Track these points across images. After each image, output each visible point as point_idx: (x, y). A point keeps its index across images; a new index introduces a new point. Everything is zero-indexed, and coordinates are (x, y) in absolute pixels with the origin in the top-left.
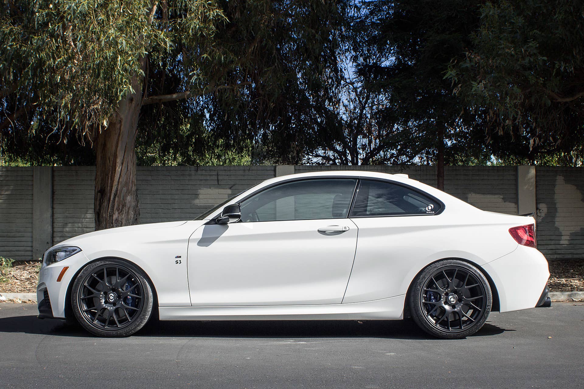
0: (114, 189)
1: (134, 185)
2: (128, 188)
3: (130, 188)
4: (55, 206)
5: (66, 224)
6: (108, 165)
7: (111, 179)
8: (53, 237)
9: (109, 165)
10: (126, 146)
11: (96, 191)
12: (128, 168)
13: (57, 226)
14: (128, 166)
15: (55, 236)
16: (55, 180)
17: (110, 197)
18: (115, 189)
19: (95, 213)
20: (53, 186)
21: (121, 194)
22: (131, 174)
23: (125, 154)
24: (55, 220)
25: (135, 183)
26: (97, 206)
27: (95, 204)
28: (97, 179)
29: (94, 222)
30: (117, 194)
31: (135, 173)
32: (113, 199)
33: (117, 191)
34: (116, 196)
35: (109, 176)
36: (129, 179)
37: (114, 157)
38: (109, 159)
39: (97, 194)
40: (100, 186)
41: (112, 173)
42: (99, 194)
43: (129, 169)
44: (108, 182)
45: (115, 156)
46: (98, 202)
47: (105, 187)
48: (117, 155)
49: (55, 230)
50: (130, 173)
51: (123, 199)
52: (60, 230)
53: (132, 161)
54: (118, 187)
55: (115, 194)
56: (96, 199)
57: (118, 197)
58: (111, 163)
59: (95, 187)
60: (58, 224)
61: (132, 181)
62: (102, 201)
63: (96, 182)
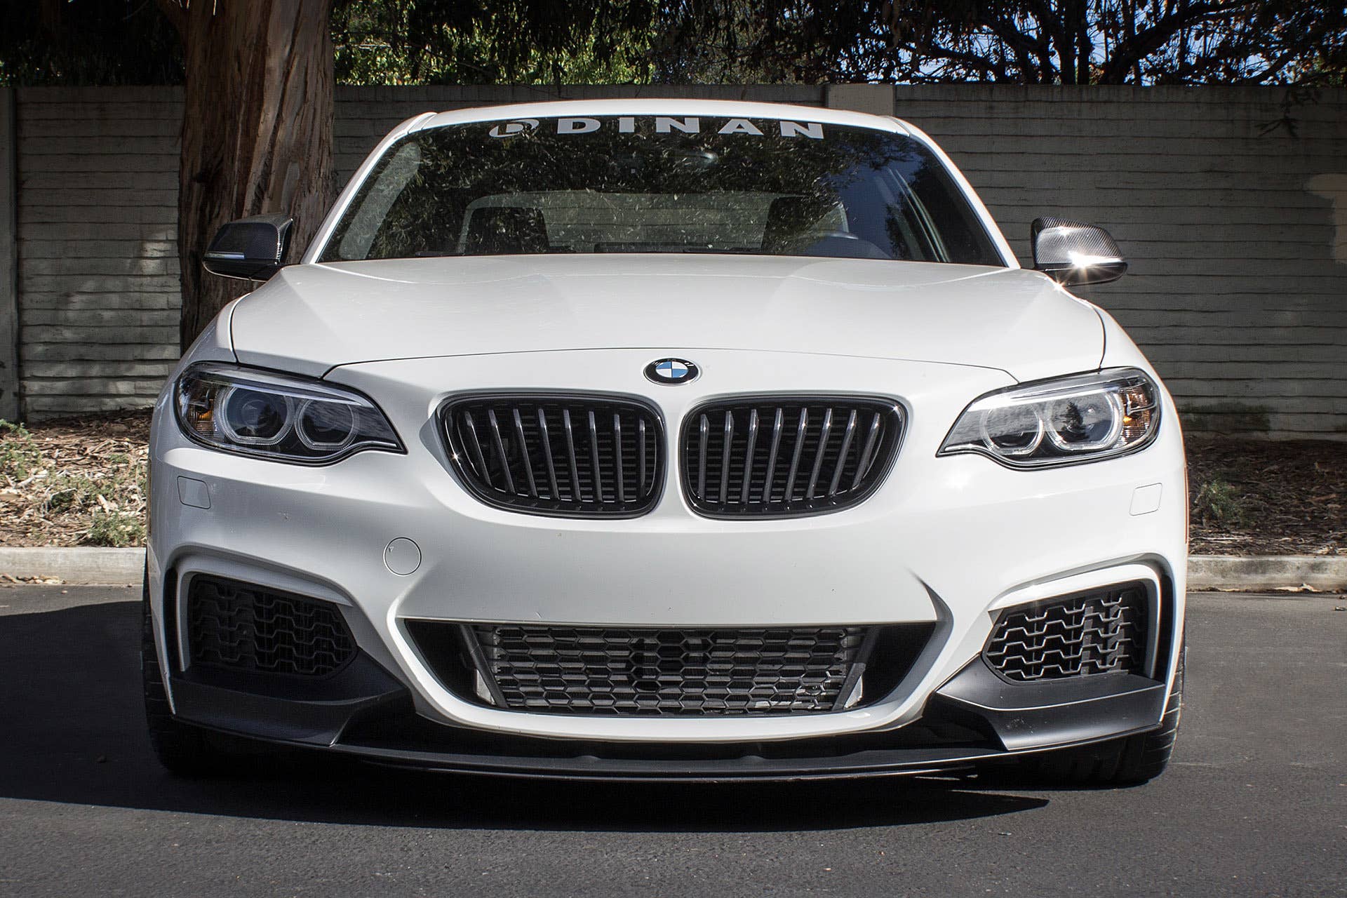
0: (257, 168)
1: (326, 153)
2: (308, 163)
3: (313, 163)
4: (26, 233)
5: (68, 295)
6: (233, 79)
7: (246, 133)
8: (19, 344)
9: (238, 79)
10: (299, 11)
11: (187, 175)
12: (305, 92)
13: (35, 306)
14: (306, 83)
15: (26, 339)
16: (25, 138)
17: (242, 196)
18: (261, 167)
19: (181, 258)
20: (17, 157)
21: (282, 187)
22: (319, 111)
23: (298, 39)
24: (26, 282)
25: (332, 148)
26: (190, 230)
27: (183, 223)
28: (189, 134)
29: (179, 289)
30: (267, 187)
31: (331, 109)
32: (254, 205)
33: (266, 174)
34: (263, 194)
35: (236, 122)
36: (308, 133)
37: (256, 50)
38: (238, 57)
39: (190, 188)
40: (200, 161)
41: (249, 110)
42: (196, 186)
43: (309, 95)
44: (235, 144)
45: (262, 51)
46: (193, 217)
47: (222, 160)
48: (265, 44)
49: (28, 317)
50: (315, 109)
51: (290, 206)
52: (46, 317)
53: (321, 68)
54: (271, 160)
55: (259, 186)
56: (183, 206)
57: (271, 199)
58: (247, 71)
59: (182, 162)
60: (38, 297)
61: (320, 138)
62: (211, 212)
63: (187, 143)
